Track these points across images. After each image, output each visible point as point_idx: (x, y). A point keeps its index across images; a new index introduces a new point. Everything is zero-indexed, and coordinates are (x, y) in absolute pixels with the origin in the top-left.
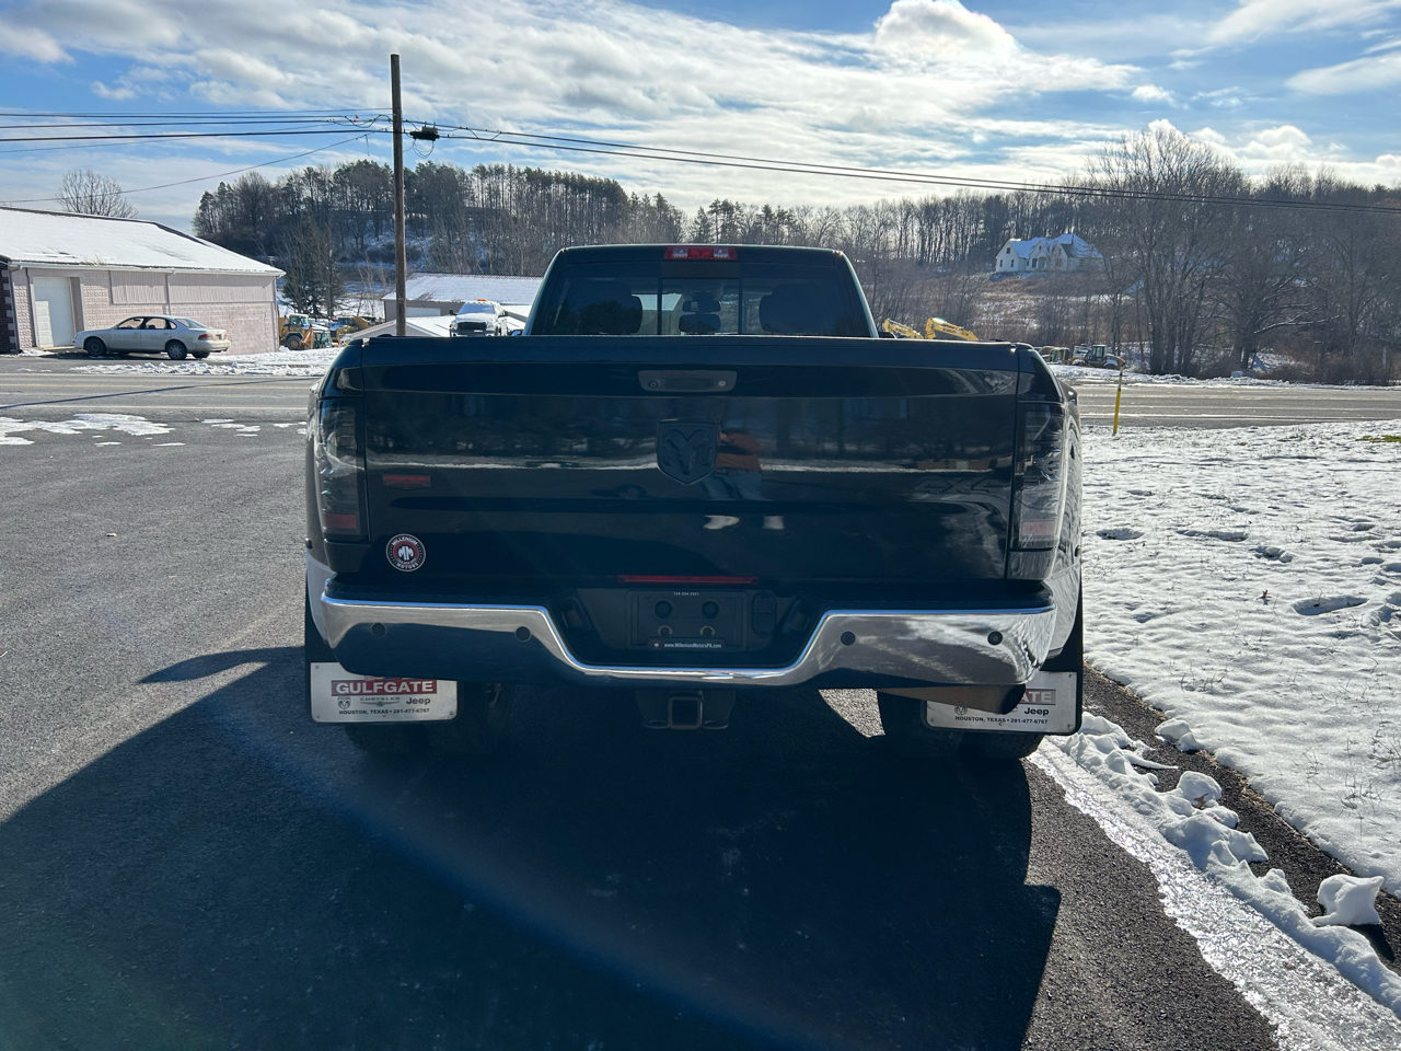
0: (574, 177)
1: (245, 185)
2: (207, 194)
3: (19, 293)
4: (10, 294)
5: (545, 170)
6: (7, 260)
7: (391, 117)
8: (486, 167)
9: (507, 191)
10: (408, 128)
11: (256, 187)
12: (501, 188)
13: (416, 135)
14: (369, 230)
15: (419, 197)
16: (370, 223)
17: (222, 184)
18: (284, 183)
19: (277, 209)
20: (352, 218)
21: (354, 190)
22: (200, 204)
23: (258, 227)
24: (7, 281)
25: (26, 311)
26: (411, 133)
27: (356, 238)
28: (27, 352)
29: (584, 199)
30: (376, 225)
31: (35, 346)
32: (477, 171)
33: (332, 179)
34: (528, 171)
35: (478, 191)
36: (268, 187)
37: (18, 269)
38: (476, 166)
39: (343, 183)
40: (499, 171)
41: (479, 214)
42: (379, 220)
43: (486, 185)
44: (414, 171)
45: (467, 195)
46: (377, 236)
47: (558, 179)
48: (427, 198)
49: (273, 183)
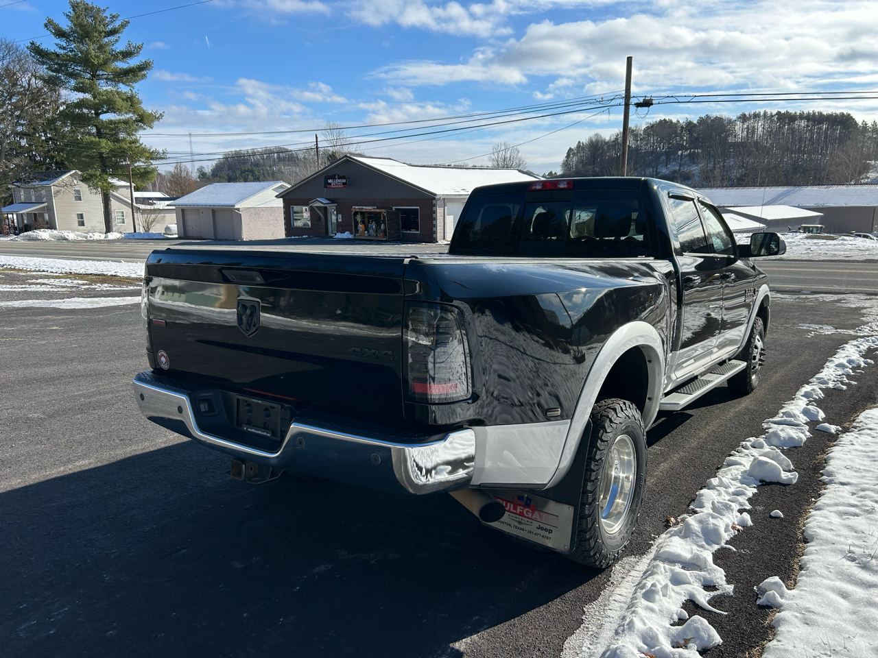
0: (814, 114)
1: (592, 141)
2: (570, 149)
3: (439, 211)
4: (435, 212)
5: (792, 111)
6: (435, 195)
7: (624, 96)
8: (747, 114)
9: (760, 129)
10: (633, 101)
11: (597, 141)
12: (756, 127)
13: (638, 105)
14: (662, 163)
15: (697, 139)
16: (663, 158)
17: (579, 142)
18: (613, 139)
19: (608, 154)
20: (652, 155)
21: (655, 138)
22: (566, 155)
23: (596, 165)
24: (435, 205)
25: (442, 221)
26: (635, 104)
27: (653, 168)
28: (440, 242)
29: (821, 129)
30: (667, 159)
31: (444, 239)
32: (740, 118)
33: (642, 132)
34: (779, 113)
35: (739, 130)
36: (604, 142)
37: (440, 199)
38: (739, 114)
39: (649, 135)
40: (756, 116)
41: (738, 146)
42: (669, 155)
43: (745, 126)
44: (695, 122)
45: (732, 134)
46: (666, 166)
47: (802, 117)
48: (702, 139)
49: (607, 139)
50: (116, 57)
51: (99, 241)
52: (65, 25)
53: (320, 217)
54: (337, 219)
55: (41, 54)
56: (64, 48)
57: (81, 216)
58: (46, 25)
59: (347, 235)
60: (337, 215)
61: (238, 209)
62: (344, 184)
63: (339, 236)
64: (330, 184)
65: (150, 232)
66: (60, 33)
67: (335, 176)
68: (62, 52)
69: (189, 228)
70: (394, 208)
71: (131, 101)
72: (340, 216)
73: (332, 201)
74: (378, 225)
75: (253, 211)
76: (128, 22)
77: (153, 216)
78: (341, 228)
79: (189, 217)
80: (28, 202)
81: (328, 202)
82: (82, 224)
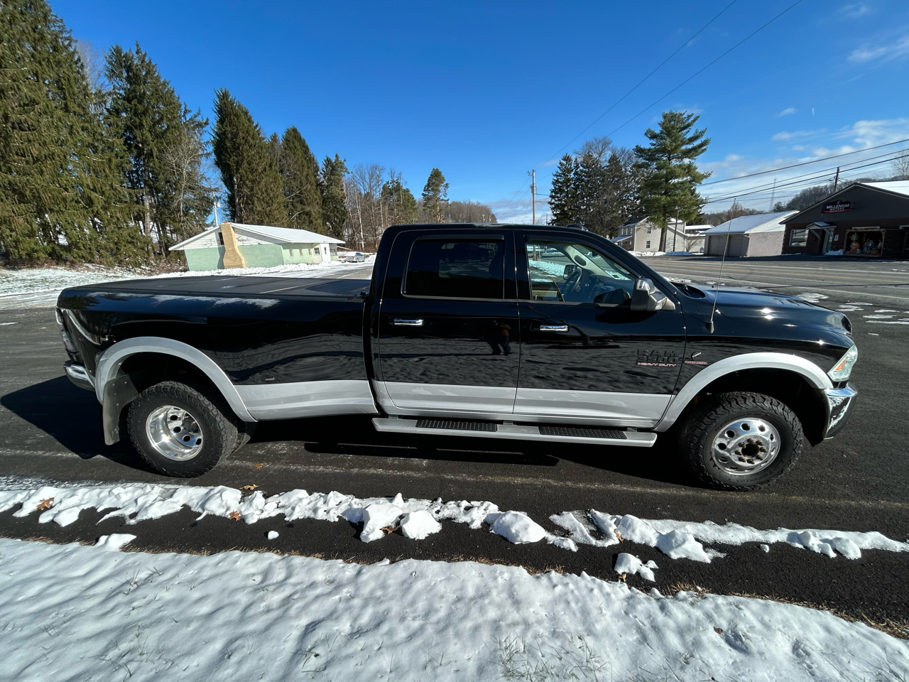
50: (684, 143)
51: (650, 257)
52: (658, 130)
53: (816, 238)
54: (833, 239)
55: (640, 151)
56: (654, 145)
57: (649, 242)
58: (646, 134)
59: (840, 252)
60: (834, 236)
61: (748, 235)
62: (845, 208)
63: (831, 253)
64: (829, 209)
65: (690, 251)
66: (654, 136)
67: (836, 202)
68: (653, 147)
69: (712, 248)
70: (901, 227)
71: (689, 169)
72: (837, 236)
73: (831, 224)
74: (876, 243)
75: (761, 235)
76: (698, 117)
77: (694, 241)
78: (835, 246)
79: (713, 241)
80: (625, 236)
81: (826, 224)
82: (648, 247)
